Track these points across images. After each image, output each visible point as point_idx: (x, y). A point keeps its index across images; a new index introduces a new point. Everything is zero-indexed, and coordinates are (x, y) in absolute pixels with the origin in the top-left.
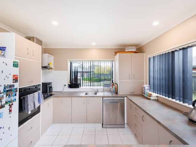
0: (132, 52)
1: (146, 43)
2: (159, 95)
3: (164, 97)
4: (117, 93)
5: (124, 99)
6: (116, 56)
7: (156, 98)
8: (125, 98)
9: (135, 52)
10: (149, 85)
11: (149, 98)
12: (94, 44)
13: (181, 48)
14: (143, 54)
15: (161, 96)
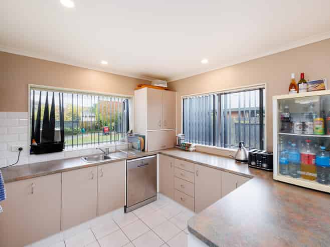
0: (162, 88)
1: (177, 79)
2: (197, 144)
3: (204, 145)
4: (143, 150)
5: (156, 157)
6: (136, 91)
7: (194, 149)
8: (158, 155)
9: (166, 89)
10: (183, 133)
11: (187, 149)
12: (104, 63)
13: (223, 92)
14: (174, 92)
15: (200, 145)
